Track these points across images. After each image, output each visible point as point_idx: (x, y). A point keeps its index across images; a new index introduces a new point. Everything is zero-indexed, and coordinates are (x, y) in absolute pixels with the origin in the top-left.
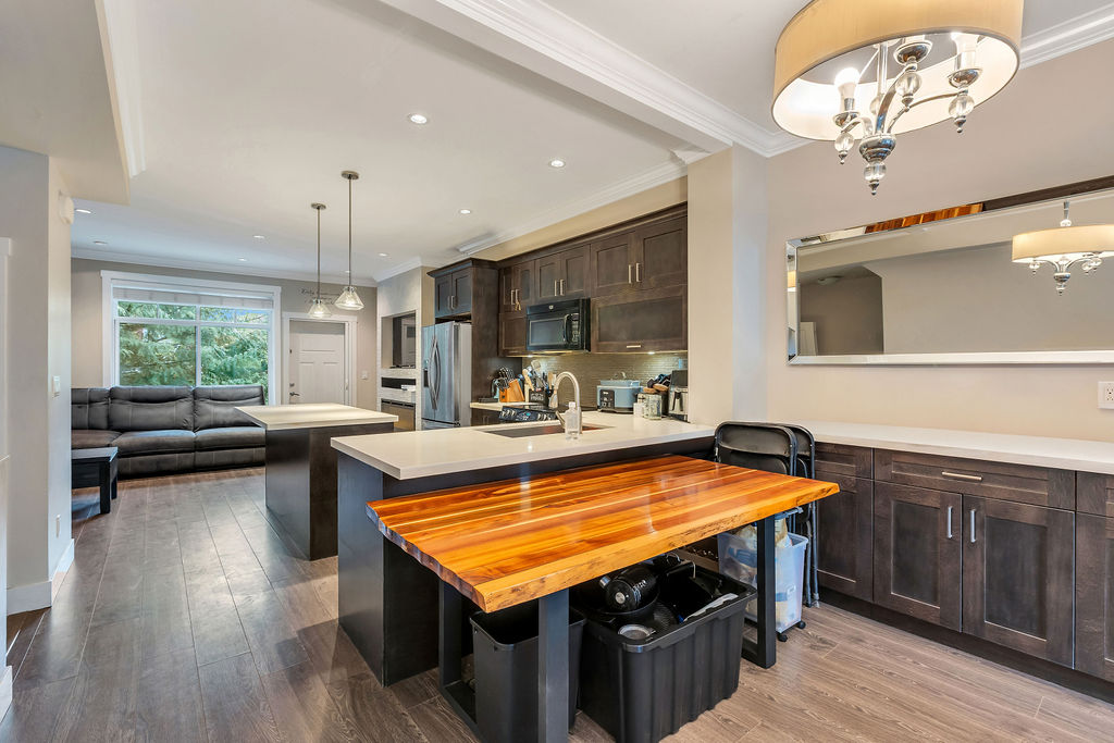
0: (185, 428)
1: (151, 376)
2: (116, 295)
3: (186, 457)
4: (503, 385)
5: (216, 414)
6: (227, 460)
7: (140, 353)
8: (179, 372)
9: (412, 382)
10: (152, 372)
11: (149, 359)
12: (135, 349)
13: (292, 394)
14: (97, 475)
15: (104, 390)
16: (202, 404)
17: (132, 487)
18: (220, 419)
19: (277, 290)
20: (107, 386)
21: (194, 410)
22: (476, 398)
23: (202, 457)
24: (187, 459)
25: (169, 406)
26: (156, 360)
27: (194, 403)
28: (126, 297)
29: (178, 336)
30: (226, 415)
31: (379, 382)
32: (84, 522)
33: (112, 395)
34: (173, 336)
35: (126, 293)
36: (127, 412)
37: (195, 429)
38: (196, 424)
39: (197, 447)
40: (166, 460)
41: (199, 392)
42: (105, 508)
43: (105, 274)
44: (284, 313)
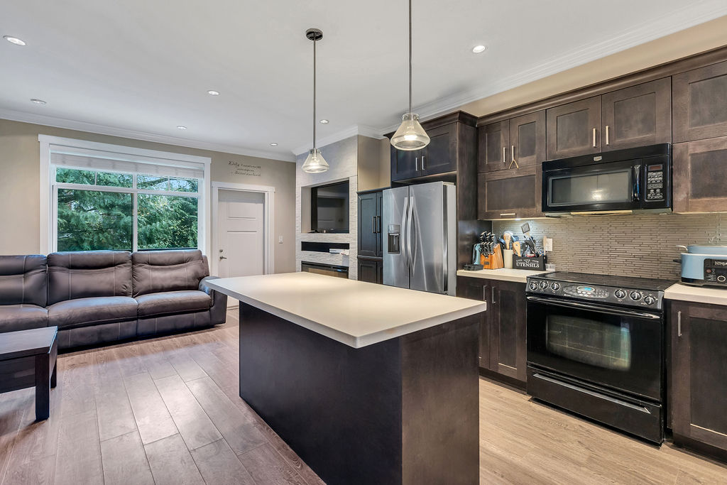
0: (125, 294)
1: (83, 241)
2: (54, 160)
3: (128, 325)
4: (485, 250)
5: (154, 279)
6: (169, 327)
7: (73, 221)
8: (106, 238)
9: (346, 246)
10: (83, 238)
11: (80, 227)
12: (68, 218)
13: (221, 258)
14: (32, 372)
15: (42, 257)
16: (140, 269)
17: (73, 366)
18: (159, 284)
19: (207, 161)
20: (45, 253)
21: (133, 275)
22: (461, 266)
23: (144, 325)
24: (129, 328)
25: (108, 272)
26: (86, 227)
27: (132, 268)
28: (64, 162)
29: (106, 208)
30: (164, 279)
31: (299, 246)
32: (14, 442)
33: (50, 261)
34: (101, 207)
35: (64, 159)
36: (67, 279)
37: (135, 294)
38: (136, 289)
39: (140, 314)
40: (108, 331)
41: (137, 258)
42: (43, 413)
43: (43, 138)
44: (213, 182)
